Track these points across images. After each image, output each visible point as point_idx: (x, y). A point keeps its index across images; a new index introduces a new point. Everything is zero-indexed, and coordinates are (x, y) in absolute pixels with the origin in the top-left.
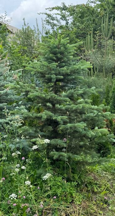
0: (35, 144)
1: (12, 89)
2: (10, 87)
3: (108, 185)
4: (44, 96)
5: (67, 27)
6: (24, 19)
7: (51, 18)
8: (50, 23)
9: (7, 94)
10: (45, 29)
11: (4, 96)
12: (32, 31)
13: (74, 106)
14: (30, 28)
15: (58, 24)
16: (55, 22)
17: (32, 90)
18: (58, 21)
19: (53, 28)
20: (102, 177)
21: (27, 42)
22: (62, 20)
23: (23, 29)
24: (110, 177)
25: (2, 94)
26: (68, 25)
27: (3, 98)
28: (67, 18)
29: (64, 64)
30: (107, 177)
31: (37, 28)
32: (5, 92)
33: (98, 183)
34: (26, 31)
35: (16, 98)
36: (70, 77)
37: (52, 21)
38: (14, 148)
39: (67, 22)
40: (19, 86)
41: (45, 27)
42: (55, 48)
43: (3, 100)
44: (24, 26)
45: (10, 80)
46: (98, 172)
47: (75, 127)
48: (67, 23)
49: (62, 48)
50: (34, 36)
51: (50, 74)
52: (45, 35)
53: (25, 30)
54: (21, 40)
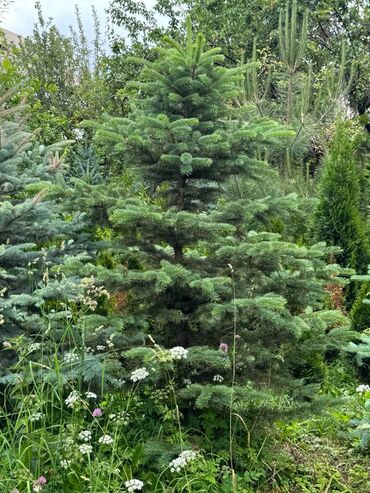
0: (141, 365)
1: (51, 197)
2: (43, 193)
3: (333, 472)
4: (159, 216)
5: (173, 35)
6: (37, 6)
7: (126, 4)
8: (124, 18)
9: (31, 216)
10: (111, 36)
11: (21, 223)
12: (66, 42)
13: (248, 248)
14: (58, 33)
15: (148, 25)
16: (140, 18)
17: (120, 200)
18: (146, 15)
19: (133, 35)
20: (313, 452)
21: (51, 75)
22: (160, 11)
23: (37, 35)
24: (335, 452)
25: (17, 213)
26: (176, 28)
27: (20, 226)
28: (175, 9)
29: (210, 124)
30: (329, 452)
31: (79, 34)
32: (28, 207)
33: (307, 469)
34: (45, 41)
35: (59, 229)
36: (230, 163)
37: (129, 14)
38: (65, 381)
39: (174, 19)
40: (73, 190)
41: (110, 31)
42: (184, 75)
43: (17, 234)
44: (39, 24)
45: (38, 172)
46: (299, 440)
47: (255, 308)
48: (174, 23)
49: (203, 76)
50: (70, 56)
51: (172, 151)
52: (110, 54)
53: (42, 38)
54: (30, 66)
